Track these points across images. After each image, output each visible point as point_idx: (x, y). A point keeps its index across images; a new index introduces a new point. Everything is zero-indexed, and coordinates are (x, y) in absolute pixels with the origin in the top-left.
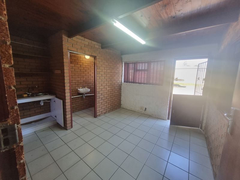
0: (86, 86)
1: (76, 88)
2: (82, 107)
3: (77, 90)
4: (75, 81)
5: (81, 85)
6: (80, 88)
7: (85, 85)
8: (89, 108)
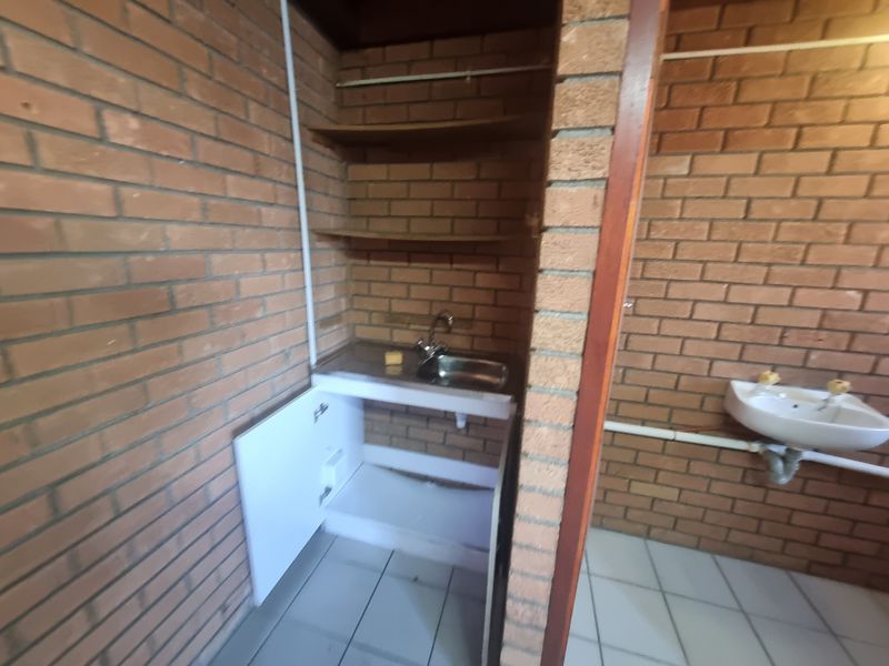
0: (841, 375)
1: (721, 369)
2: (736, 537)
3: (725, 392)
4: (719, 313)
5: (775, 354)
6: (755, 380)
7: (841, 361)
8: (808, 571)
